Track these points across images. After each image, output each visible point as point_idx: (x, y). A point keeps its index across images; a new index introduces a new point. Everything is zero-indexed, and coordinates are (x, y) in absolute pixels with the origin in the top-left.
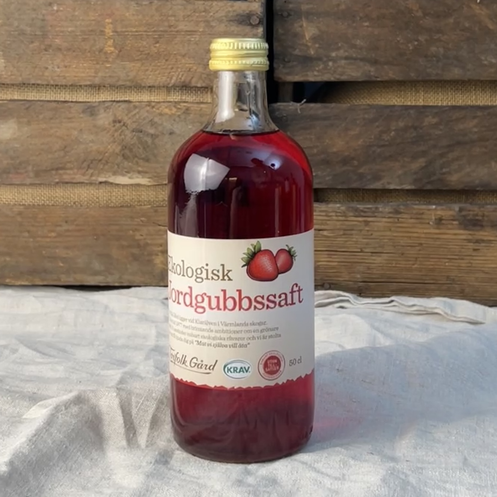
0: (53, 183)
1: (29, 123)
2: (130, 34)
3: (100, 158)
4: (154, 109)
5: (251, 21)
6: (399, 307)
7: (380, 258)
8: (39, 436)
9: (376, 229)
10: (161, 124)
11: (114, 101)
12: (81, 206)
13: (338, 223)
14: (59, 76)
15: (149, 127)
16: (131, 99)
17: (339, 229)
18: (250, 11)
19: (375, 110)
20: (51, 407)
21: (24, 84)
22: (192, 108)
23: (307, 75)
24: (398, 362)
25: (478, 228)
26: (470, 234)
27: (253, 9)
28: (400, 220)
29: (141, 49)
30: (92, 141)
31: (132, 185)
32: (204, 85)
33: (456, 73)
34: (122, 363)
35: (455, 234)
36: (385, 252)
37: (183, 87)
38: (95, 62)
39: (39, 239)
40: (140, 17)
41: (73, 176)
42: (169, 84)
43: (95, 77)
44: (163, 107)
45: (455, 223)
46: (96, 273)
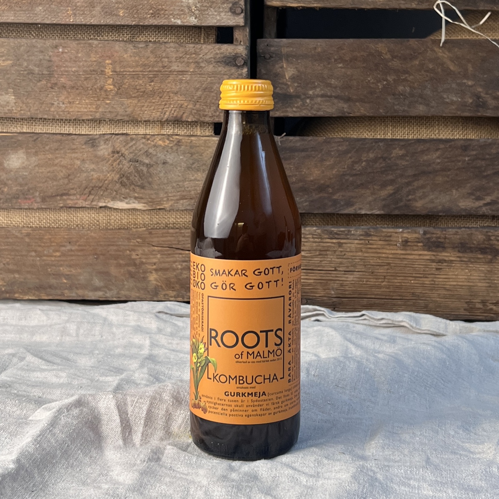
0: (57, 208)
1: (36, 154)
2: (128, 73)
3: (100, 185)
4: (149, 142)
5: (237, 62)
6: (369, 320)
7: (352, 276)
8: (43, 436)
9: (348, 250)
10: (156, 155)
11: (113, 134)
12: (83, 228)
13: (314, 244)
14: (63, 111)
15: (144, 158)
16: (129, 132)
17: (316, 250)
18: (236, 54)
19: (347, 143)
20: (54, 410)
21: (33, 118)
22: (183, 141)
23: (287, 111)
24: (368, 370)
25: (441, 249)
26: (434, 255)
27: (239, 51)
28: (370, 241)
29: (138, 87)
30: (93, 170)
31: (129, 209)
32: (194, 120)
33: (421, 109)
34: (118, 371)
35: (420, 255)
36: (357, 270)
37: (175, 121)
38: (96, 99)
39: (45, 258)
40: (137, 58)
41: (76, 201)
42: (162, 119)
43: (96, 112)
44: (158, 139)
45: (419, 244)
46: (97, 289)
